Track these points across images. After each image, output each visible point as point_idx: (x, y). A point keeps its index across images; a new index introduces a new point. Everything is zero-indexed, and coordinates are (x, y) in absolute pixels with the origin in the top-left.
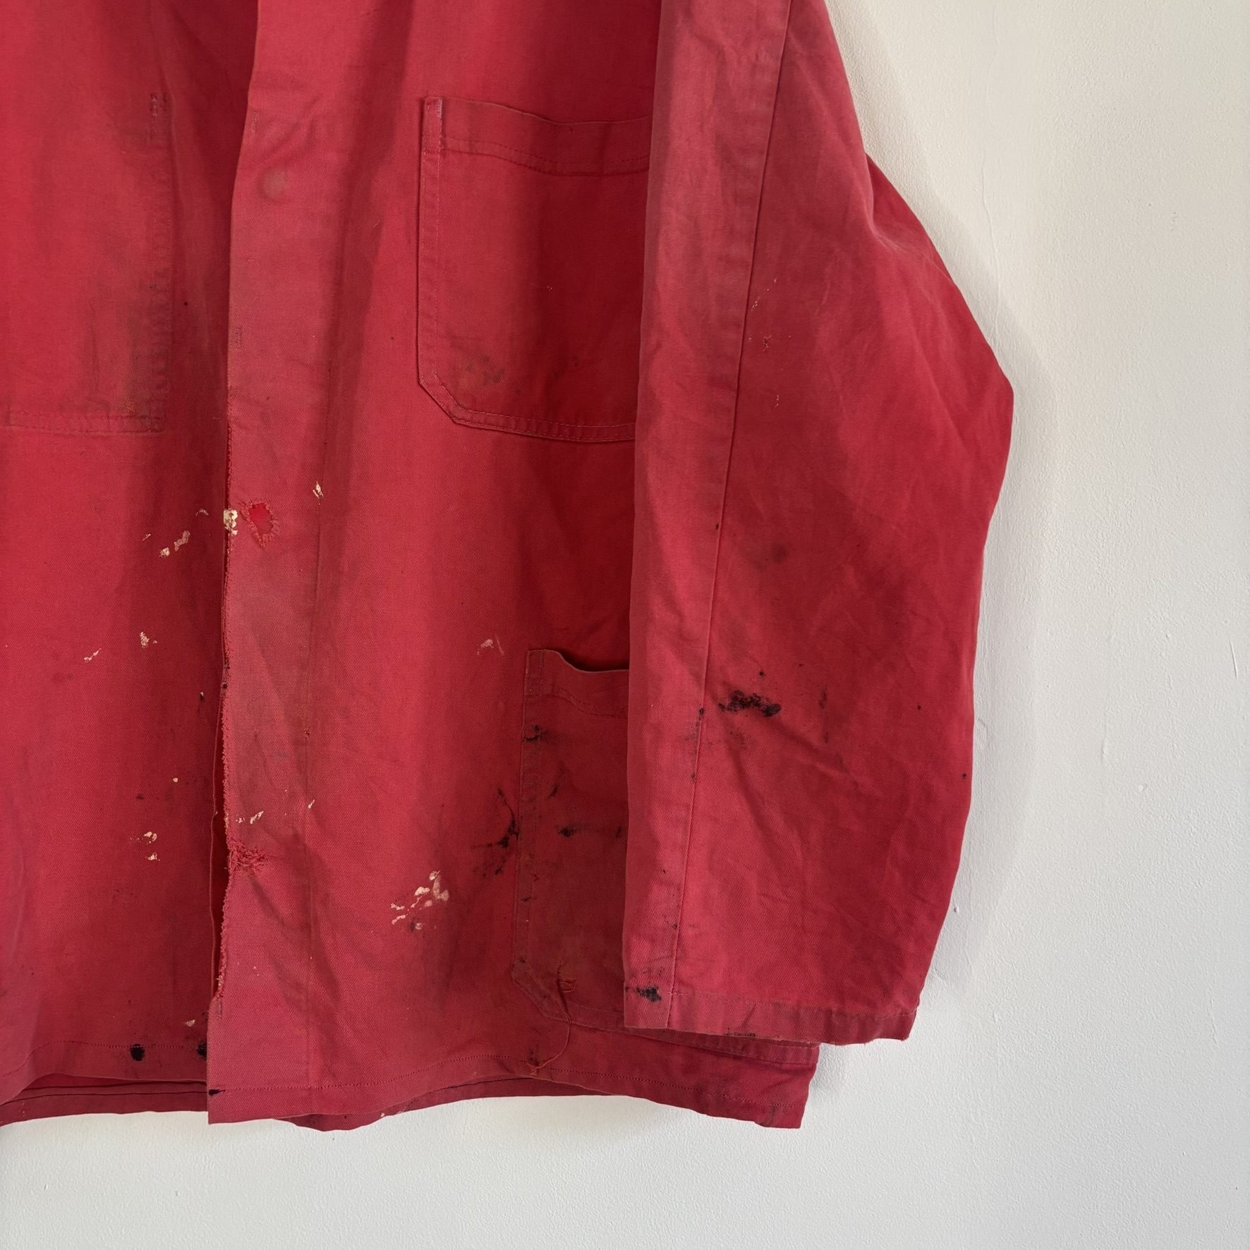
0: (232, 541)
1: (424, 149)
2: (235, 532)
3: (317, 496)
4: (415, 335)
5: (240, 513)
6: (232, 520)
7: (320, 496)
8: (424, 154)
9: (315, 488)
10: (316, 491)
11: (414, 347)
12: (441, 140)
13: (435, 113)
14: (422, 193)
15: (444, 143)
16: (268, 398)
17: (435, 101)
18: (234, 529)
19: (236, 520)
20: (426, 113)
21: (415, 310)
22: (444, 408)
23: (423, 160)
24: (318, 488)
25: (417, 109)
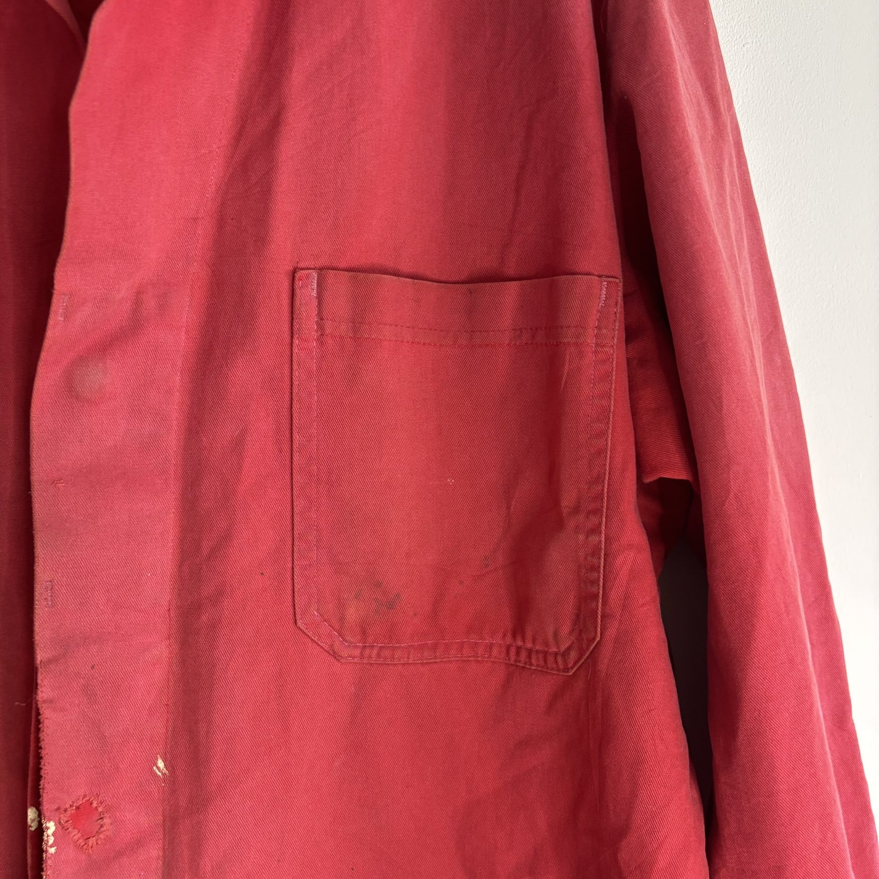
0: (49, 862)
1: (296, 336)
2: (52, 850)
3: (159, 774)
4: (290, 565)
5: (59, 823)
6: (48, 836)
7: (164, 774)
8: (296, 342)
9: (155, 764)
10: (158, 768)
11: (289, 581)
12: (317, 323)
13: (309, 290)
14: (295, 390)
15: (321, 327)
16: (93, 667)
17: (308, 276)
18: (51, 846)
19: (54, 834)
20: (298, 292)
21: (290, 534)
22: (326, 647)
23: (295, 350)
24: (161, 764)
25: (286, 284)
